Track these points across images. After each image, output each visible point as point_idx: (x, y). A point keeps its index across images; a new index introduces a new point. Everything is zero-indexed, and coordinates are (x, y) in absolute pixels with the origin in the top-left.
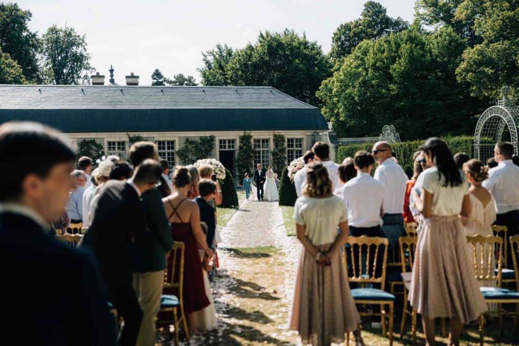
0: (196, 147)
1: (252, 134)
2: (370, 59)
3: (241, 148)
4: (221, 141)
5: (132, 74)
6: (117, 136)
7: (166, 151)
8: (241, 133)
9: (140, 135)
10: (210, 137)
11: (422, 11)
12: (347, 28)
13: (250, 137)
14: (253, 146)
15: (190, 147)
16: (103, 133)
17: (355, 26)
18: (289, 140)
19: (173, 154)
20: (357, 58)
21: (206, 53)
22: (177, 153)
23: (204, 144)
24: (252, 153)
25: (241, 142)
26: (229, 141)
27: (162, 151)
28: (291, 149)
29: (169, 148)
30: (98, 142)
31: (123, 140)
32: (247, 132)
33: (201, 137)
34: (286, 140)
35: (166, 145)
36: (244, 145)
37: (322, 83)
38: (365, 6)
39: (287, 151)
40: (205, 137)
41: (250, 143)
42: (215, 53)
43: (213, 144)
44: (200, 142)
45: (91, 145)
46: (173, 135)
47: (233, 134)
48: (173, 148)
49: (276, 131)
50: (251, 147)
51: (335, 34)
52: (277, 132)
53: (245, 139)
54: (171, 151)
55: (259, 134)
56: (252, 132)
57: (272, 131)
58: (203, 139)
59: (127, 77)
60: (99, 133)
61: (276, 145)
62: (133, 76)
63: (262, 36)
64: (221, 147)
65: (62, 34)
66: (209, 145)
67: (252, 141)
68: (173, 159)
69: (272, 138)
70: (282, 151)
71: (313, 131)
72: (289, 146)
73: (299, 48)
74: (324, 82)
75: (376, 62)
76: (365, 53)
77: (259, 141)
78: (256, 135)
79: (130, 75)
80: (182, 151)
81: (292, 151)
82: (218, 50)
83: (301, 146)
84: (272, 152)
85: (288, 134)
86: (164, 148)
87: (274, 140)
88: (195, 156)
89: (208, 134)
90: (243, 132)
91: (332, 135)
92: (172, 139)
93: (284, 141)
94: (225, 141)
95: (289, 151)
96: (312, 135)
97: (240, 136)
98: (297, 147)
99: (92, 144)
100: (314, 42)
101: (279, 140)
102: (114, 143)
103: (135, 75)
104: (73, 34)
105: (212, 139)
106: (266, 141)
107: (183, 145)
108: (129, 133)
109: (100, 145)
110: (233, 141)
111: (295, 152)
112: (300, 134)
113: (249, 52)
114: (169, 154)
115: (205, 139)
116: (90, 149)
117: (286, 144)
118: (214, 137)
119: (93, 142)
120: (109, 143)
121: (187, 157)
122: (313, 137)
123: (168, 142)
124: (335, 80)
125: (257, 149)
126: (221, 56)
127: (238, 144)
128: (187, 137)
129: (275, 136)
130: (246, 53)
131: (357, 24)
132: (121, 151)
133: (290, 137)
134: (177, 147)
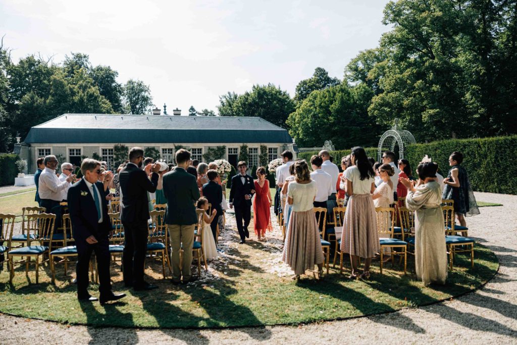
0: (215, 152)
1: (247, 145)
2: (317, 102)
3: (241, 153)
4: (229, 149)
5: (177, 108)
6: (168, 145)
7: (197, 154)
8: (241, 144)
9: (182, 145)
10: (223, 146)
11: (348, 73)
12: (304, 83)
13: (246, 147)
15: (211, 152)
16: (159, 144)
17: (310, 82)
18: (269, 149)
19: (201, 156)
20: (310, 101)
21: (221, 97)
22: (203, 156)
23: (219, 151)
24: (248, 156)
25: (241, 150)
26: (234, 149)
27: (194, 154)
28: (270, 154)
29: (198, 153)
30: (156, 149)
31: (171, 147)
32: (245, 144)
33: (217, 146)
34: (268, 149)
35: (197, 151)
36: (243, 151)
37: (289, 115)
38: (316, 70)
41: (246, 150)
42: (227, 97)
43: (225, 151)
44: (217, 149)
46: (201, 145)
47: (237, 145)
48: (201, 153)
50: (247, 152)
51: (298, 87)
52: (262, 144)
53: (244, 148)
54: (199, 154)
55: (252, 145)
56: (248, 143)
57: (260, 144)
58: (219, 148)
59: (174, 111)
60: (157, 144)
61: (262, 152)
62: (177, 110)
63: (254, 87)
64: (229, 152)
65: (136, 84)
66: (222, 151)
67: (248, 149)
69: (259, 147)
70: (266, 155)
71: (284, 144)
72: (269, 152)
73: (276, 95)
74: (291, 115)
75: (321, 104)
76: (315, 98)
77: (252, 149)
78: (250, 145)
79: (175, 109)
80: (206, 154)
81: (271, 156)
82: (229, 95)
83: (276, 152)
84: (259, 156)
85: (269, 145)
86: (196, 153)
87: (260, 149)
88: (213, 158)
89: (221, 145)
91: (295, 146)
92: (201, 147)
93: (266, 149)
94: (231, 149)
95: (269, 155)
96: (283, 146)
97: (241, 146)
98: (274, 152)
100: (285, 91)
101: (263, 149)
102: (166, 150)
103: (179, 109)
104: (142, 85)
105: (224, 148)
106: (256, 149)
107: (207, 151)
108: (175, 144)
110: (237, 149)
111: (273, 156)
112: (276, 145)
113: (246, 96)
114: (198, 156)
116: (152, 153)
117: (268, 151)
119: (153, 149)
120: (163, 150)
121: (209, 158)
123: (198, 149)
124: (297, 113)
125: (251, 154)
126: (230, 98)
127: (239, 151)
128: (209, 146)
129: (261, 146)
130: (245, 97)
131: (310, 81)
132: (170, 155)
133: (270, 147)
134: (203, 152)
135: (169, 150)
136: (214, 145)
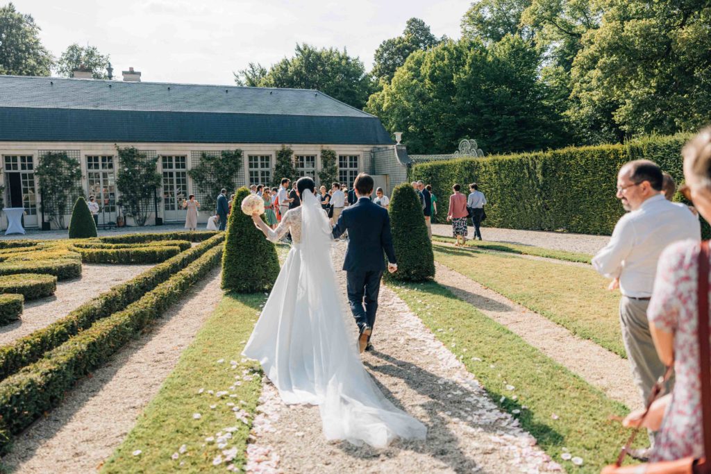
0: (217, 165)
1: (292, 149)
2: (425, 70)
3: (278, 167)
4: (250, 158)
5: (131, 69)
6: (100, 148)
7: (174, 170)
8: (278, 147)
9: (136, 147)
10: (237, 151)
11: (469, 28)
12: (391, 43)
13: (289, 153)
14: (294, 165)
15: (208, 165)
16: (78, 144)
17: (399, 42)
18: (341, 158)
19: (184, 174)
20: (410, 69)
21: (238, 74)
22: (190, 173)
23: (227, 161)
24: (293, 174)
25: (278, 159)
26: (262, 158)
27: (168, 170)
28: (343, 169)
29: (178, 166)
30: (71, 156)
31: (110, 153)
32: (286, 145)
33: (223, 151)
34: (338, 157)
35: (174, 163)
36: (283, 163)
37: (369, 98)
38: (408, 22)
39: (338, 172)
40: (228, 151)
41: (290, 160)
42: (248, 73)
43: (240, 161)
44: (221, 158)
45: (60, 160)
46: (183, 148)
47: (267, 148)
48: (184, 166)
49: (324, 145)
50: (292, 165)
51: (377, 51)
52: (326, 147)
53: (284, 156)
54: (181, 170)
55: (302, 149)
56: (293, 145)
57: (319, 145)
58: (227, 156)
59: (124, 73)
60: (72, 143)
61: (325, 165)
62: (132, 72)
63: (299, 49)
64: (251, 166)
65: (83, 54)
66: (235, 163)
67: (293, 158)
68: (184, 181)
69: (319, 154)
70: (333, 171)
71: (372, 146)
72: (341, 165)
73: (339, 63)
74: (372, 96)
75: (434, 72)
76: (419, 63)
77: (302, 158)
78: (298, 150)
79: (128, 70)
80: (197, 170)
81: (345, 172)
82: (251, 69)
83: (356, 165)
84: (319, 174)
85: (341, 150)
86: (171, 167)
87: (322, 157)
88: (215, 177)
89: (232, 147)
90: (280, 145)
91: (402, 150)
92: (182, 153)
93: (335, 159)
94: (256, 158)
95: (341, 172)
96: (371, 151)
97: (277, 151)
98: (351, 166)
99: (62, 159)
100: (356, 58)
101: (328, 157)
102: (96, 158)
103: (135, 70)
104: (96, 53)
105: (238, 154)
106: (311, 159)
107: (198, 163)
108: (118, 144)
109: (74, 160)
110: (268, 158)
111: (348, 173)
112: (355, 149)
113: (284, 66)
114: (178, 174)
115: (229, 154)
116: (58, 165)
117: (337, 163)
118: (241, 151)
119: (63, 156)
120: (89, 158)
121: (203, 178)
122: (372, 154)
123: (177, 158)
124: (386, 93)
125: (300, 169)
126: (254, 76)
127: (274, 162)
128: (203, 151)
129: (323, 151)
130: (281, 67)
131: (401, 40)
132: (108, 170)
133: (343, 153)
134: (190, 165)
135: (104, 158)
136: (215, 149)
